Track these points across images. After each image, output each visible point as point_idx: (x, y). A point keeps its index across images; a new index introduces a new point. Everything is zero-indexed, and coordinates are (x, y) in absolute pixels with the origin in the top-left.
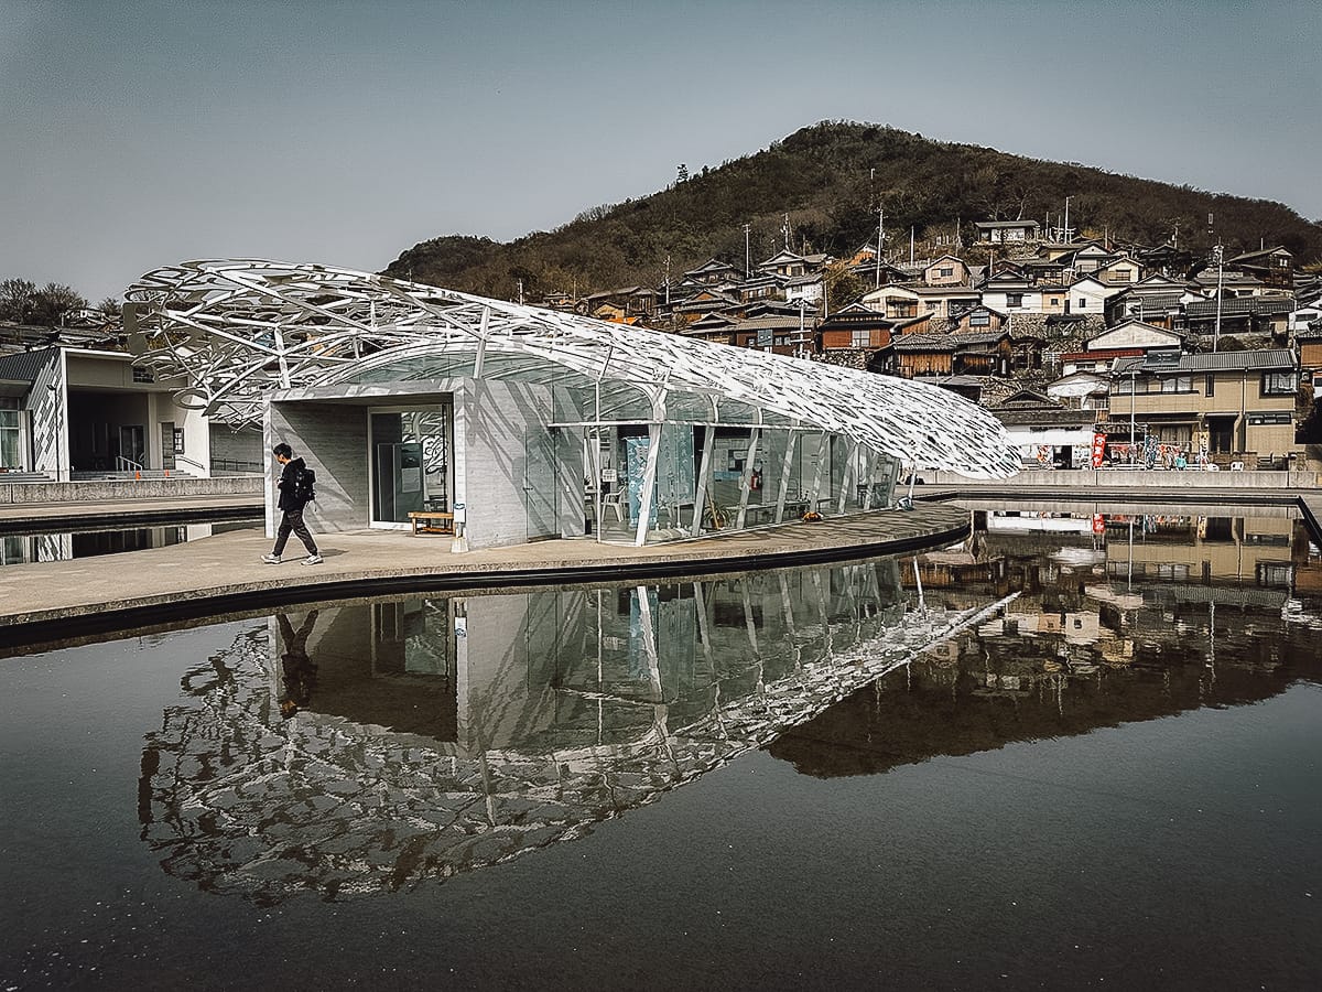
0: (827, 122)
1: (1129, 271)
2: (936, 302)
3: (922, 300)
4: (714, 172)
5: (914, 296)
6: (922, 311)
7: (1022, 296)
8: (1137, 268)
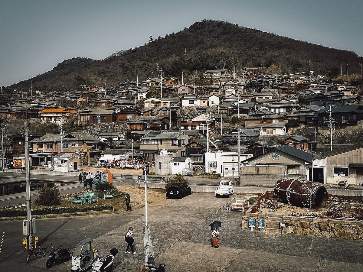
0: (205, 20)
1: (232, 91)
2: (167, 102)
3: (162, 102)
4: (163, 38)
5: (160, 101)
6: (162, 105)
7: (194, 100)
8: (234, 90)
